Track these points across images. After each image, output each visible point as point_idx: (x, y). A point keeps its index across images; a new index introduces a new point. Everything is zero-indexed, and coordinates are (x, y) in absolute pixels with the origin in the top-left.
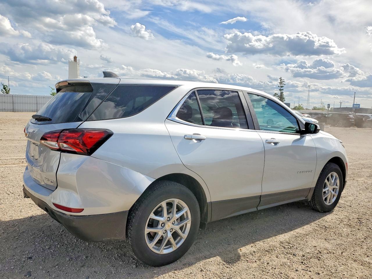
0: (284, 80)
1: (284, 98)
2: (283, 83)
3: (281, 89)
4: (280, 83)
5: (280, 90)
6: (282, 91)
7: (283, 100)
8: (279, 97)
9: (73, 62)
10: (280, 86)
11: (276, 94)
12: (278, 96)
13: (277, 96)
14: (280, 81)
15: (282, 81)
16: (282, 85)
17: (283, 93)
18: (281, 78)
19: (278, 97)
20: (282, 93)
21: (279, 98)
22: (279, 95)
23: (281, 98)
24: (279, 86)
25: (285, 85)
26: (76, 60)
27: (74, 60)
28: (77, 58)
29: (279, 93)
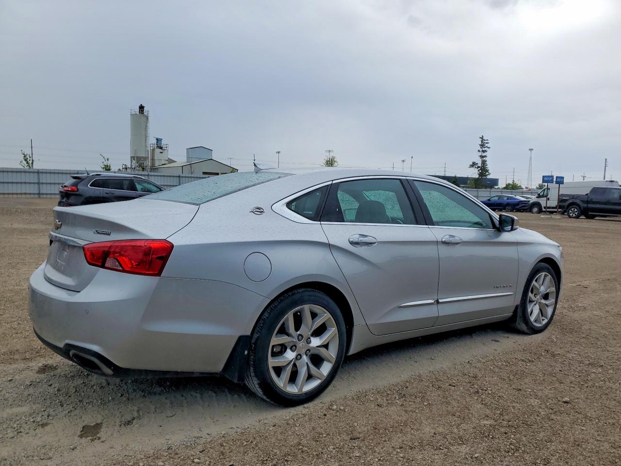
1: (487, 171)
2: (487, 145)
3: (483, 154)
4: (483, 146)
5: (482, 157)
6: (484, 158)
7: (487, 173)
8: (479, 169)
9: (137, 114)
10: (481, 150)
11: (474, 165)
12: (478, 167)
14: (480, 143)
15: (485, 142)
16: (484, 149)
17: (486, 161)
18: (482, 138)
20: (484, 162)
22: (480, 165)
23: (483, 170)
24: (478, 150)
25: (489, 148)
26: (143, 111)
27: (140, 111)
28: (145, 108)
29: (479, 162)
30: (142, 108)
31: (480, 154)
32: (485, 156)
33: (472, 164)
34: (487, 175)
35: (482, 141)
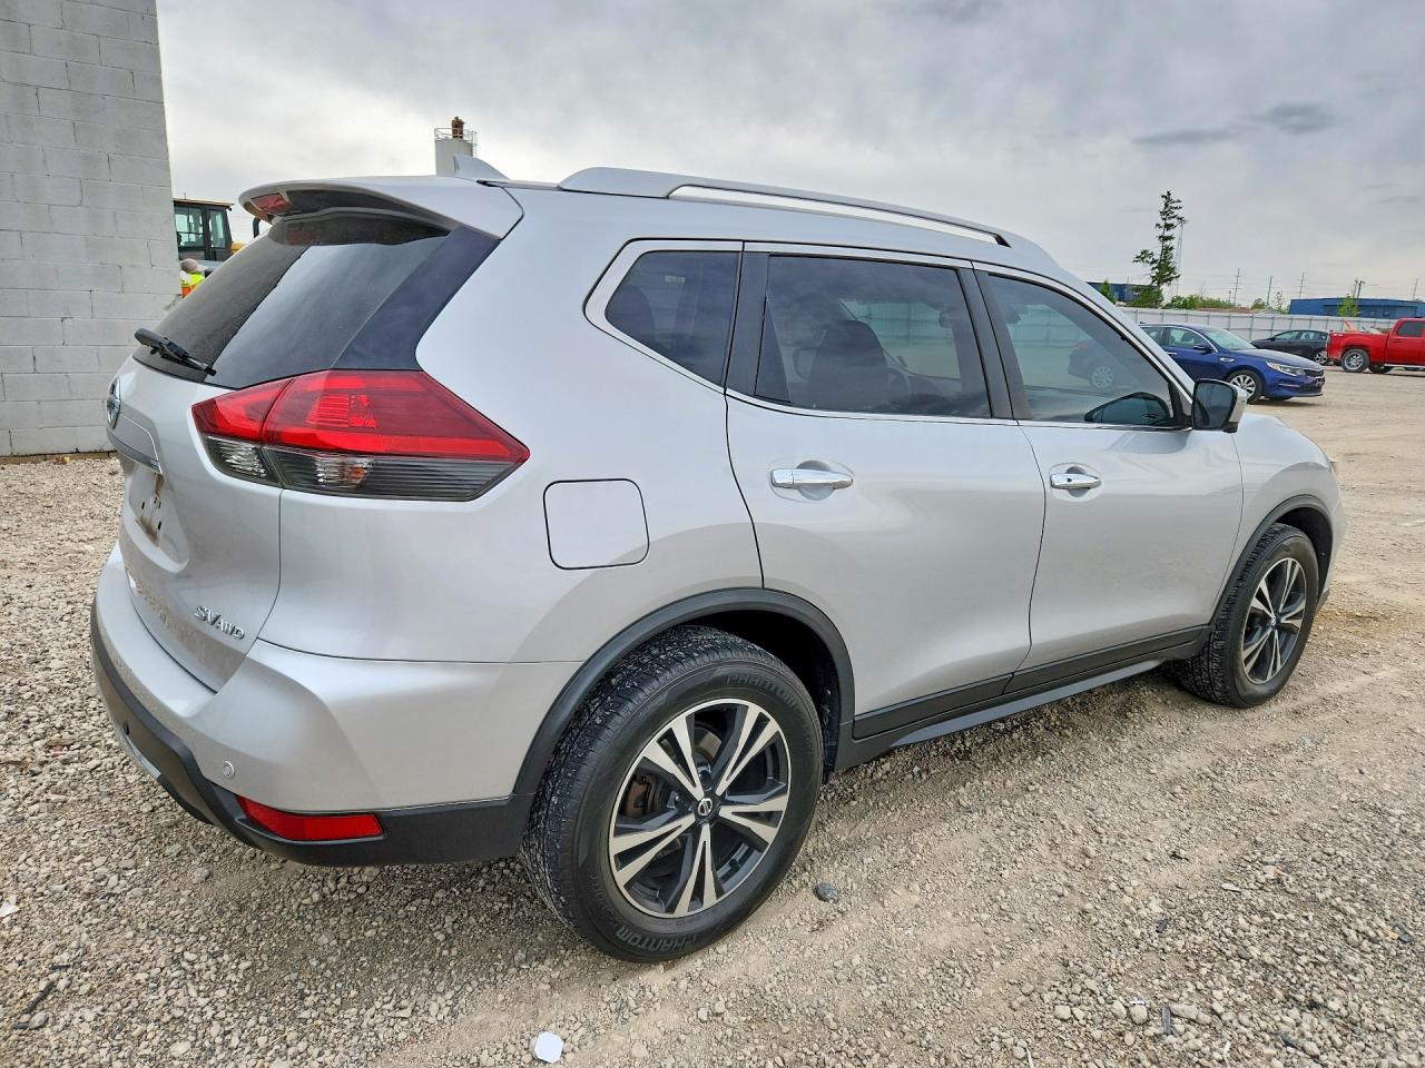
0: (1179, 201)
1: (1172, 270)
2: (1176, 212)
3: (1167, 234)
4: (1162, 213)
6: (1167, 243)
7: (1172, 275)
8: (1155, 265)
9: (446, 139)
10: (1162, 223)
11: (1144, 252)
13: (1151, 260)
14: (1162, 208)
15: (1173, 205)
16: (1168, 222)
17: (1171, 248)
18: (1167, 197)
19: (1152, 263)
20: (1167, 250)
21: (1153, 269)
22: (1157, 257)
23: (1165, 271)
24: (1157, 224)
25: (1181, 219)
26: (461, 133)
27: (454, 132)
28: (465, 127)
29: (1156, 250)
30: (458, 125)
31: (1160, 233)
32: (1170, 238)
33: (1140, 254)
34: (1171, 279)
35: (1166, 205)
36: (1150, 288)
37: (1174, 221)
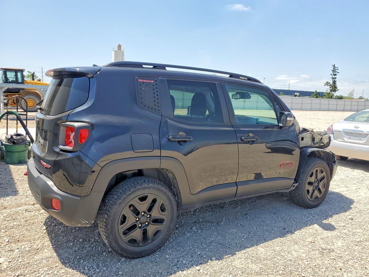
0: (337, 67)
1: (336, 87)
2: (337, 71)
3: (334, 77)
4: (333, 71)
5: (333, 78)
6: (335, 79)
8: (330, 86)
10: (333, 74)
12: (330, 85)
16: (334, 73)
17: (336, 81)
18: (334, 66)
20: (334, 82)
21: (330, 87)
22: (331, 84)
23: (334, 88)
24: (331, 74)
25: (338, 73)
28: (122, 47)
29: (331, 82)
30: (119, 47)
31: (332, 76)
32: (335, 78)
33: (326, 83)
34: (336, 91)
35: (334, 68)
36: (330, 93)
37: (336, 73)
